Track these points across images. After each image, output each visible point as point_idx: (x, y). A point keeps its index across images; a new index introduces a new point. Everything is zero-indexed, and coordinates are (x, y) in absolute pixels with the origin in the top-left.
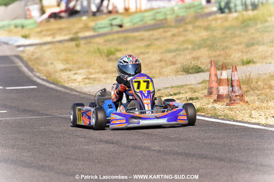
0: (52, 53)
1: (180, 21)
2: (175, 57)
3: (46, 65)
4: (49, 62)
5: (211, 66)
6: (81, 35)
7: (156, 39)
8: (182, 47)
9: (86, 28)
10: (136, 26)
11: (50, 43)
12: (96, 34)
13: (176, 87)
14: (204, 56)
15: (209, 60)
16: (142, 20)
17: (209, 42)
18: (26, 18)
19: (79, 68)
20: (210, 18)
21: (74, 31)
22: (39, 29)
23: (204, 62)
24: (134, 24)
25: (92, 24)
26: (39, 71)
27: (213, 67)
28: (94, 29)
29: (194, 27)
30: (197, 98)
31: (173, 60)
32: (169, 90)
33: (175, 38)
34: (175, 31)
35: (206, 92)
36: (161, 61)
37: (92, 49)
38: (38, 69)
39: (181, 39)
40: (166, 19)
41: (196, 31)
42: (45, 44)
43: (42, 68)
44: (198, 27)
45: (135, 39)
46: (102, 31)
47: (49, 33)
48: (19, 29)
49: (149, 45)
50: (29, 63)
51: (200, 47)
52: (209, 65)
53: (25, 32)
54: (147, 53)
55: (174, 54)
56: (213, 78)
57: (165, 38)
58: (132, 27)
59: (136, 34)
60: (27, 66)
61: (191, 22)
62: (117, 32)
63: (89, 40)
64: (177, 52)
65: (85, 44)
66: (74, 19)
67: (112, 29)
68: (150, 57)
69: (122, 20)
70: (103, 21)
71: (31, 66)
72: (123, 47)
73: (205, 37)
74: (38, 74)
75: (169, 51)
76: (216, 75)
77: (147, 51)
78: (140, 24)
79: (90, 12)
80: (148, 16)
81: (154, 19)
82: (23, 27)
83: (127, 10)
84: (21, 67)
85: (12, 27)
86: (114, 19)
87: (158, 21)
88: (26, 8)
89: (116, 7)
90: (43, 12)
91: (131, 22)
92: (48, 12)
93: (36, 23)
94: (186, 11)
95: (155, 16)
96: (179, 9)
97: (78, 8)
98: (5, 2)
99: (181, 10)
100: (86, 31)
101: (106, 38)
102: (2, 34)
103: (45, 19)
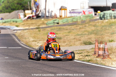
0: (28, 33)
1: (83, 22)
2: (80, 37)
3: (25, 39)
4: (27, 37)
5: (96, 42)
6: (41, 26)
7: (73, 30)
8: (84, 33)
9: (43, 23)
10: (64, 24)
11: (28, 29)
12: (47, 26)
13: (80, 50)
14: (93, 38)
15: (95, 39)
16: (67, 21)
17: (95, 32)
18: (18, 18)
19: (40, 41)
20: (96, 21)
21: (38, 25)
22: (23, 23)
23: (93, 40)
24: (64, 23)
25: (46, 22)
26: (23, 41)
27: (97, 43)
28: (47, 24)
29: (89, 25)
30: (89, 56)
31: (80, 39)
32: (77, 51)
33: (81, 30)
34: (81, 26)
35: (93, 53)
36: (74, 39)
37: (45, 33)
38: (22, 40)
39: (83, 30)
40: (77, 21)
41: (90, 27)
42: (26, 29)
43: (24, 40)
44: (91, 25)
45: (64, 29)
46: (50, 25)
47: (28, 25)
48: (15, 23)
49: (70, 32)
50: (19, 37)
51: (91, 33)
52: (95, 42)
53: (17, 24)
54: (69, 35)
55: (80, 36)
56: (97, 47)
57: (76, 29)
58: (63, 24)
59: (64, 27)
60: (18, 39)
61: (88, 23)
62: (56, 26)
63: (44, 29)
64: (82, 36)
65: (43, 30)
66: (38, 20)
67: (54, 25)
68: (70, 37)
69: (58, 21)
70: (51, 21)
71: (19, 39)
72: (59, 32)
73: (93, 30)
74: (22, 42)
75: (78, 35)
76: (98, 46)
77: (69, 34)
78: (66, 23)
79: (45, 17)
80: (69, 20)
81: (72, 21)
82: (16, 22)
83: (61, 16)
84: (15, 39)
85: (12, 22)
86: (55, 20)
87: (74, 22)
88: (18, 14)
89: (56, 15)
90: (25, 16)
91: (62, 22)
92: (27, 16)
93: (22, 20)
94: (86, 18)
95: (73, 19)
96: (83, 17)
97: (40, 15)
98: (9, 11)
99: (84, 18)
100: (43, 25)
101: (52, 28)
102: (7, 25)
103: (26, 19)
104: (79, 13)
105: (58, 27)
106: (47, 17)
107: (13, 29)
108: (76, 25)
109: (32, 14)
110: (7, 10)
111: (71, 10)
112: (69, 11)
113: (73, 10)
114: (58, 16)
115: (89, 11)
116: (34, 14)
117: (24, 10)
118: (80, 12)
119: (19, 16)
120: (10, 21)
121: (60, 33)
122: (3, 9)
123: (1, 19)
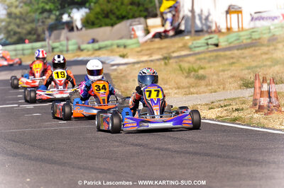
4: (132, 79)
9: (185, 47)
10: (232, 45)
11: (142, 62)
12: (191, 53)
16: (238, 39)
18: (131, 38)
22: (139, 49)
24: (230, 43)
28: (190, 49)
30: (242, 110)
34: (266, 49)
45: (225, 57)
46: (197, 50)
47: (148, 52)
48: (121, 49)
58: (228, 46)
59: (228, 53)
63: (181, 59)
66: (177, 39)
67: (208, 48)
69: (218, 39)
70: (202, 40)
78: (236, 43)
79: (193, 32)
80: (244, 36)
81: (250, 38)
83: (229, 29)
85: (115, 47)
86: (210, 38)
87: (253, 40)
88: (131, 27)
89: (219, 26)
90: (147, 32)
91: (227, 41)
92: (153, 32)
93: (138, 43)
94: (282, 30)
95: (251, 35)
96: (275, 28)
97: (182, 27)
98: (112, 22)
99: (277, 30)
100: (183, 50)
101: (198, 56)
102: (104, 54)
103: (149, 39)
104: (273, 20)
105: (215, 54)
106: (197, 31)
107: (112, 63)
108: (255, 46)
109: (163, 26)
110: (107, 21)
111: (253, 13)
112: (250, 18)
113: (259, 12)
114: (223, 28)
116: (168, 27)
117: (146, 17)
118: (276, 18)
119: (133, 33)
120: (112, 45)
121: (211, 67)
122: (97, 18)
123: (91, 41)
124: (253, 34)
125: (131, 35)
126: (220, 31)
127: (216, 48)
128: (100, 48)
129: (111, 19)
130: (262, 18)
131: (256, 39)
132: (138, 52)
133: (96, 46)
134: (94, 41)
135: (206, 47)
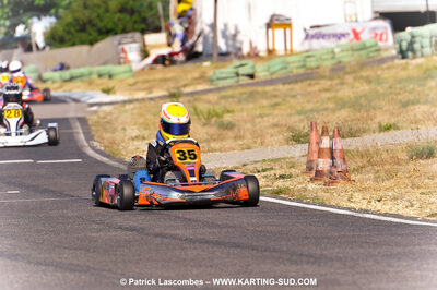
1: (339, 69)
4: (120, 127)
9: (202, 78)
10: (274, 77)
11: (137, 101)
12: (212, 87)
16: (284, 68)
18: (120, 63)
20: (385, 66)
22: (131, 81)
24: (272, 74)
27: (314, 132)
28: (211, 81)
29: (355, 79)
34: (327, 84)
41: (357, 84)
44: (361, 78)
45: (265, 95)
46: (222, 83)
47: (146, 85)
48: (105, 80)
53: (111, 84)
58: (269, 78)
59: (269, 88)
63: (197, 96)
65: (190, 102)
66: (190, 66)
67: (238, 81)
69: (253, 67)
70: (228, 69)
78: (282, 73)
79: (215, 55)
80: (293, 62)
81: (304, 66)
82: (111, 76)
83: (271, 52)
84: (77, 133)
85: (95, 77)
86: (242, 65)
87: (308, 69)
88: (120, 47)
89: (256, 48)
90: (145, 54)
91: (268, 70)
93: (131, 71)
94: (352, 55)
95: (304, 61)
96: (342, 51)
97: (199, 48)
98: (91, 38)
99: (345, 54)
100: (199, 84)
101: (223, 93)
102: (78, 87)
103: (148, 65)
104: (339, 38)
105: (250, 89)
106: (222, 54)
107: (91, 101)
109: (170, 45)
110: (84, 36)
111: (308, 28)
112: (303, 35)
113: (318, 27)
114: (262, 49)
115: (374, 29)
116: (177, 47)
117: (143, 32)
118: (343, 35)
119: (123, 55)
120: (90, 74)
121: (242, 110)
122: (69, 32)
123: (58, 67)
124: (309, 59)
125: (120, 59)
126: (257, 55)
127: (251, 81)
128: (72, 79)
129: (90, 34)
130: (322, 36)
131: (312, 69)
132: (130, 85)
133: (66, 74)
134: (63, 67)
135: (236, 79)
